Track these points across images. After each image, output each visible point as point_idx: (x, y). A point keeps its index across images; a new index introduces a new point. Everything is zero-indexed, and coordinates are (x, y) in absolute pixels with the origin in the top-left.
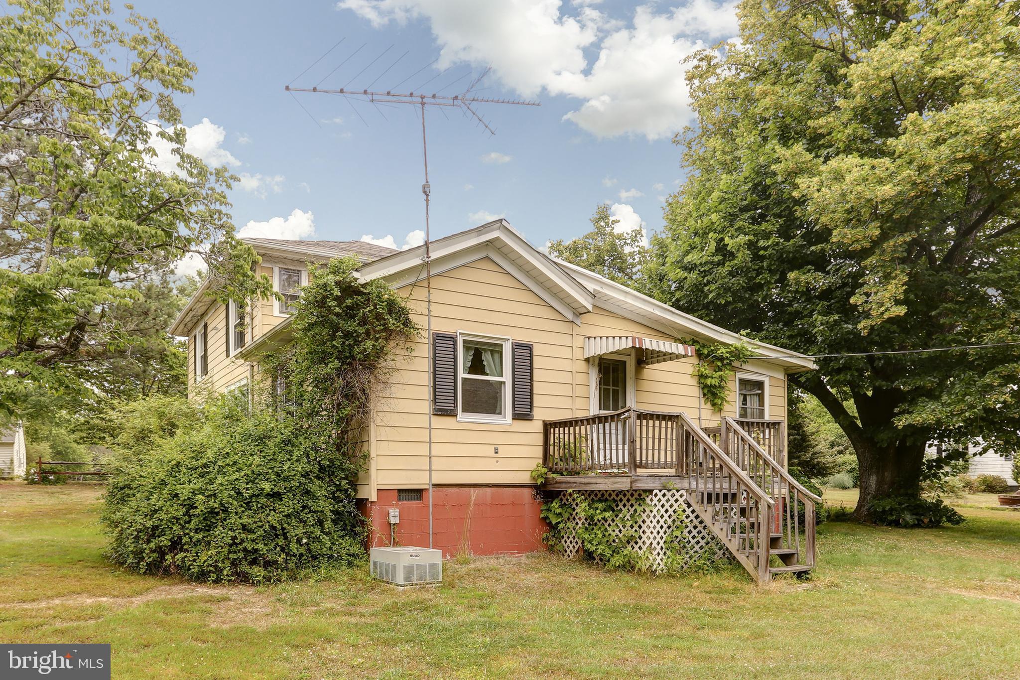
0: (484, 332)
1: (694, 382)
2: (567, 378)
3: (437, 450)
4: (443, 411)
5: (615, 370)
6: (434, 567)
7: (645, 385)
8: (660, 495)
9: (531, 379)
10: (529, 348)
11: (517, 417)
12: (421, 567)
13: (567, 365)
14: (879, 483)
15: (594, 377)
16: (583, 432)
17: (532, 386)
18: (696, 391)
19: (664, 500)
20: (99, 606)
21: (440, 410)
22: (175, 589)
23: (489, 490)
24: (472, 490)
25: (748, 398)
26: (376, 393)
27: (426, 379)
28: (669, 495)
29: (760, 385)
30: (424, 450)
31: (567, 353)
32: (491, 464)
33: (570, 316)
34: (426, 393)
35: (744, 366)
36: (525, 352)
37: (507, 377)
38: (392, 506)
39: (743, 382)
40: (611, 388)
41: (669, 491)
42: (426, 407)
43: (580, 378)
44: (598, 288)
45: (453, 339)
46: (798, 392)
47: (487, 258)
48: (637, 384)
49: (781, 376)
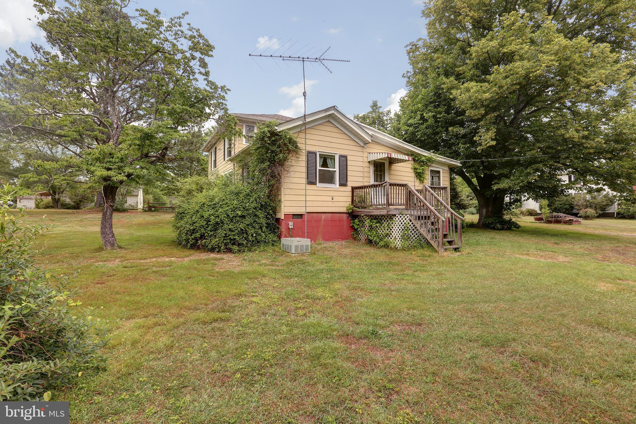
0: (327, 151)
1: (412, 171)
2: (361, 169)
3: (308, 198)
4: (311, 182)
5: (380, 166)
6: (307, 246)
7: (392, 172)
8: (399, 217)
9: (347, 170)
10: (346, 157)
11: (341, 185)
12: (302, 246)
13: (361, 164)
14: (487, 212)
15: (372, 169)
16: (368, 191)
17: (347, 172)
18: (413, 175)
19: (400, 219)
20: (171, 261)
21: (310, 182)
22: (202, 255)
23: (329, 215)
24: (323, 214)
25: (434, 177)
26: (284, 174)
27: (304, 170)
28: (402, 217)
29: (438, 172)
30: (303, 198)
31: (361, 159)
32: (330, 204)
33: (362, 145)
34: (304, 175)
35: (432, 165)
36: (344, 159)
37: (337, 169)
38: (290, 221)
39: (432, 171)
40: (379, 173)
41: (403, 215)
42: (304, 181)
43: (366, 169)
44: (374, 133)
45: (315, 153)
46: (454, 175)
47: (329, 121)
48: (389, 172)
49: (447, 169)
